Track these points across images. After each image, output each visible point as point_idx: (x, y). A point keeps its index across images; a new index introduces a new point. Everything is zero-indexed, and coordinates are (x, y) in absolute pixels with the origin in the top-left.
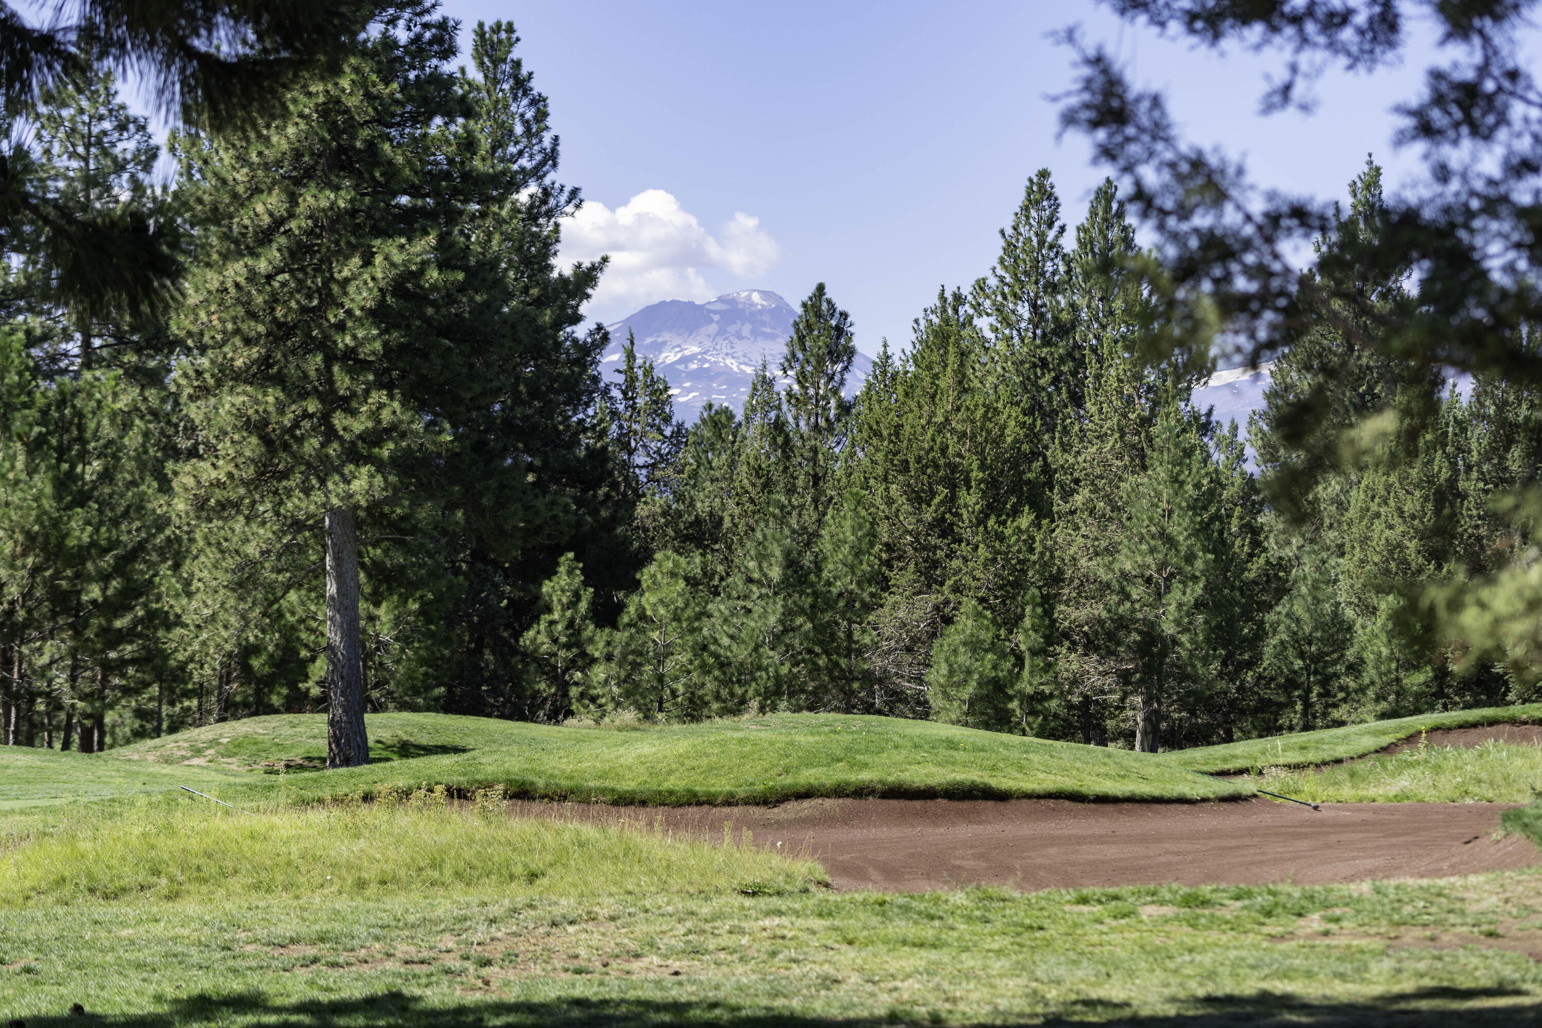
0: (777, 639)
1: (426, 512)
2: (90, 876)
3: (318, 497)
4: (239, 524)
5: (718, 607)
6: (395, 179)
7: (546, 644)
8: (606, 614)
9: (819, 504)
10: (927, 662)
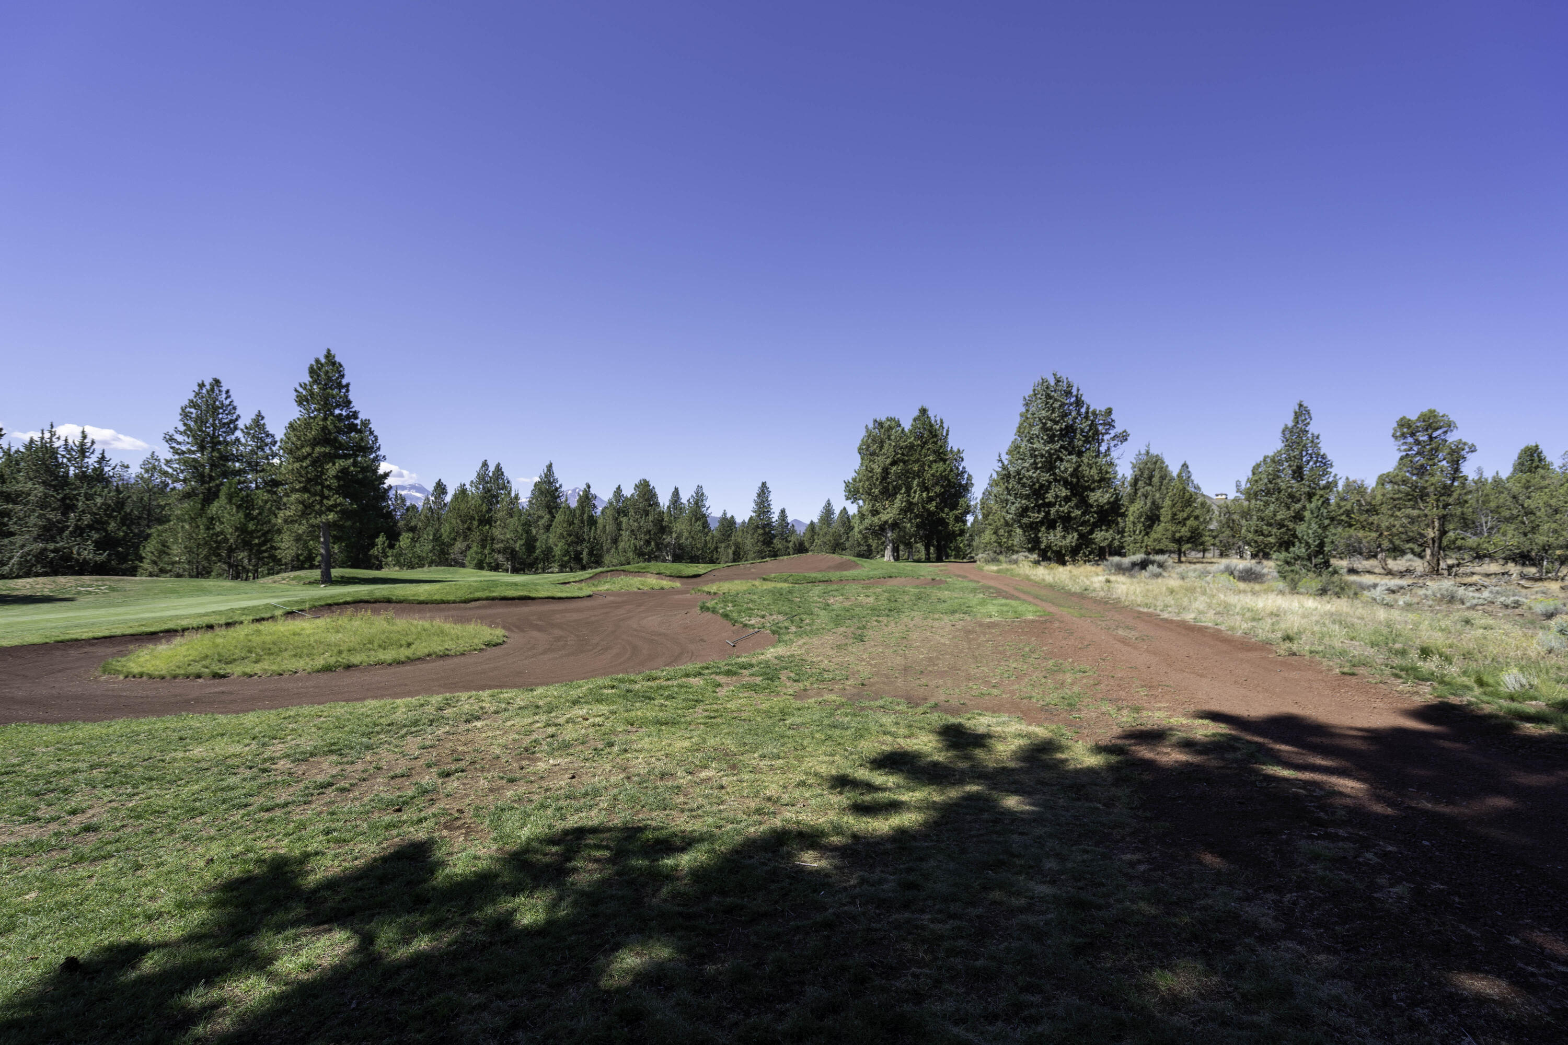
0: (431, 552)
1: (349, 523)
2: (219, 654)
3: (319, 519)
4: (296, 525)
5: (417, 545)
6: (341, 446)
7: (376, 553)
8: (391, 546)
9: (440, 524)
10: (465, 556)
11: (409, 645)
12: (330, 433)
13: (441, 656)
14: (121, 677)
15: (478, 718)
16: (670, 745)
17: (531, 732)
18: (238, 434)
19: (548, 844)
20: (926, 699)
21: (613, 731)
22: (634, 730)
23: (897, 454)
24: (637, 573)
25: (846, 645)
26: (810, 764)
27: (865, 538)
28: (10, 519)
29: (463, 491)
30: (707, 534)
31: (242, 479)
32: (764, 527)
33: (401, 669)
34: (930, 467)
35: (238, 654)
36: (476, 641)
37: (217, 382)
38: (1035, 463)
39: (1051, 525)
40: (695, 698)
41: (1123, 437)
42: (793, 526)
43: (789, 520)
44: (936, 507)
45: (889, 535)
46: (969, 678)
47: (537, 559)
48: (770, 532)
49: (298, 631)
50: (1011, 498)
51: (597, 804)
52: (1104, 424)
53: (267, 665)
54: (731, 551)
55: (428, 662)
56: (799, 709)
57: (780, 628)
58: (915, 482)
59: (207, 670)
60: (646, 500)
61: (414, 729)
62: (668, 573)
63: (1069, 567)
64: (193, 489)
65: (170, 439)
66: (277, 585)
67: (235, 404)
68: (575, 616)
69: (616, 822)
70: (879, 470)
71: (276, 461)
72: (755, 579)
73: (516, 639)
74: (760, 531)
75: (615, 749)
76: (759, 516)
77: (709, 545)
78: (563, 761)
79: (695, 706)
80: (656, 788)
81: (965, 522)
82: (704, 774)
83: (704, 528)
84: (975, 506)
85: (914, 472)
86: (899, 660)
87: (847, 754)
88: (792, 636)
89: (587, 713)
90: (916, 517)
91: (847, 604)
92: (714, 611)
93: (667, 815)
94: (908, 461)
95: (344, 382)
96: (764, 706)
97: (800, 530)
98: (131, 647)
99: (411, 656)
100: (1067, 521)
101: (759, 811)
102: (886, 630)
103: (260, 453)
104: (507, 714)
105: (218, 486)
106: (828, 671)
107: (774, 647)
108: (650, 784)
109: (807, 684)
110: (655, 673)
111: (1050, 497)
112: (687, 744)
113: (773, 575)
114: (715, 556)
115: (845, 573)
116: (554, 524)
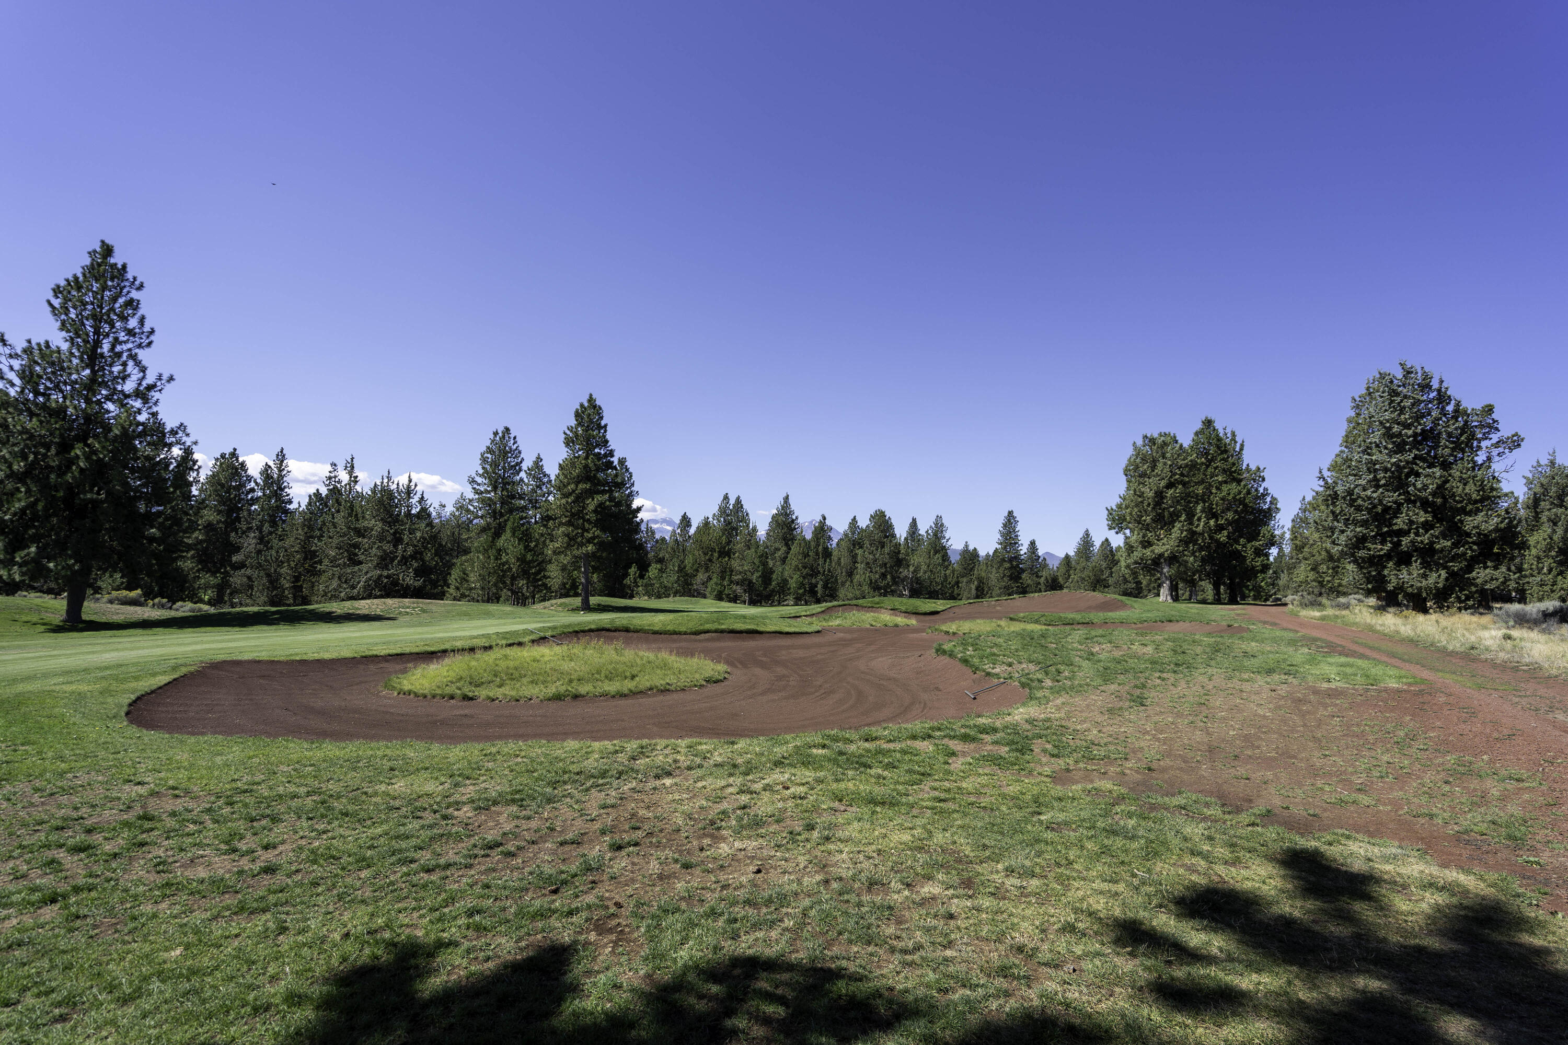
0: (676, 582)
1: (604, 555)
2: (471, 677)
3: (580, 551)
4: (563, 556)
5: (664, 575)
6: (600, 483)
7: (629, 582)
8: (642, 577)
9: (685, 555)
10: (706, 587)
11: (633, 677)
12: (591, 471)
13: (662, 691)
14: (396, 694)
15: (669, 774)
16: (885, 836)
17: (722, 799)
18: (523, 475)
19: (707, 981)
20: (1251, 801)
21: (815, 809)
22: (842, 808)
23: (1175, 474)
24: (871, 608)
25: (1121, 709)
26: (1080, 893)
27: (1134, 574)
28: (360, 549)
29: (706, 523)
30: (947, 567)
31: (524, 515)
32: (1011, 560)
33: (622, 702)
34: (1218, 488)
35: (486, 677)
36: (697, 676)
37: (507, 430)
38: (1375, 479)
39: (1404, 560)
40: (921, 770)
41: (1515, 442)
42: (1045, 559)
43: (1041, 552)
44: (1228, 537)
45: (1165, 570)
46: (1315, 773)
47: (773, 591)
48: (1018, 566)
49: (538, 657)
50: (1340, 525)
51: (781, 921)
52: (1482, 426)
53: (507, 691)
54: (973, 587)
55: (649, 696)
56: (1060, 799)
57: (1031, 680)
58: (1199, 508)
59: (459, 692)
60: (882, 532)
61: (601, 781)
62: (903, 609)
63: (1433, 617)
64: (488, 524)
65: (472, 481)
66: (546, 611)
67: (520, 448)
68: (801, 653)
69: (801, 955)
70: (1151, 494)
71: (551, 498)
72: (1001, 619)
73: (739, 676)
74: (1007, 565)
75: (815, 834)
76: (1005, 548)
77: (949, 580)
78: (751, 845)
79: (921, 781)
80: (860, 905)
81: (1267, 555)
82: (926, 889)
83: (944, 561)
84: (1282, 536)
85: (1197, 495)
86: (1198, 736)
87: (1136, 882)
88: (1047, 693)
89: (789, 779)
90: (1201, 549)
91: (1117, 654)
92: (951, 655)
93: (871, 955)
94: (1189, 482)
95: (603, 423)
96: (1013, 789)
97: (1053, 564)
98: (410, 665)
99: (633, 689)
100: (1428, 556)
101: (1004, 971)
102: (1175, 691)
103: (539, 492)
104: (699, 772)
105: (506, 521)
106: (1099, 745)
107: (1024, 704)
108: (853, 898)
109: (1071, 761)
110: (875, 731)
111: (1400, 522)
112: (906, 837)
113: (1022, 615)
114: (956, 592)
115: (1110, 614)
116: (789, 556)
